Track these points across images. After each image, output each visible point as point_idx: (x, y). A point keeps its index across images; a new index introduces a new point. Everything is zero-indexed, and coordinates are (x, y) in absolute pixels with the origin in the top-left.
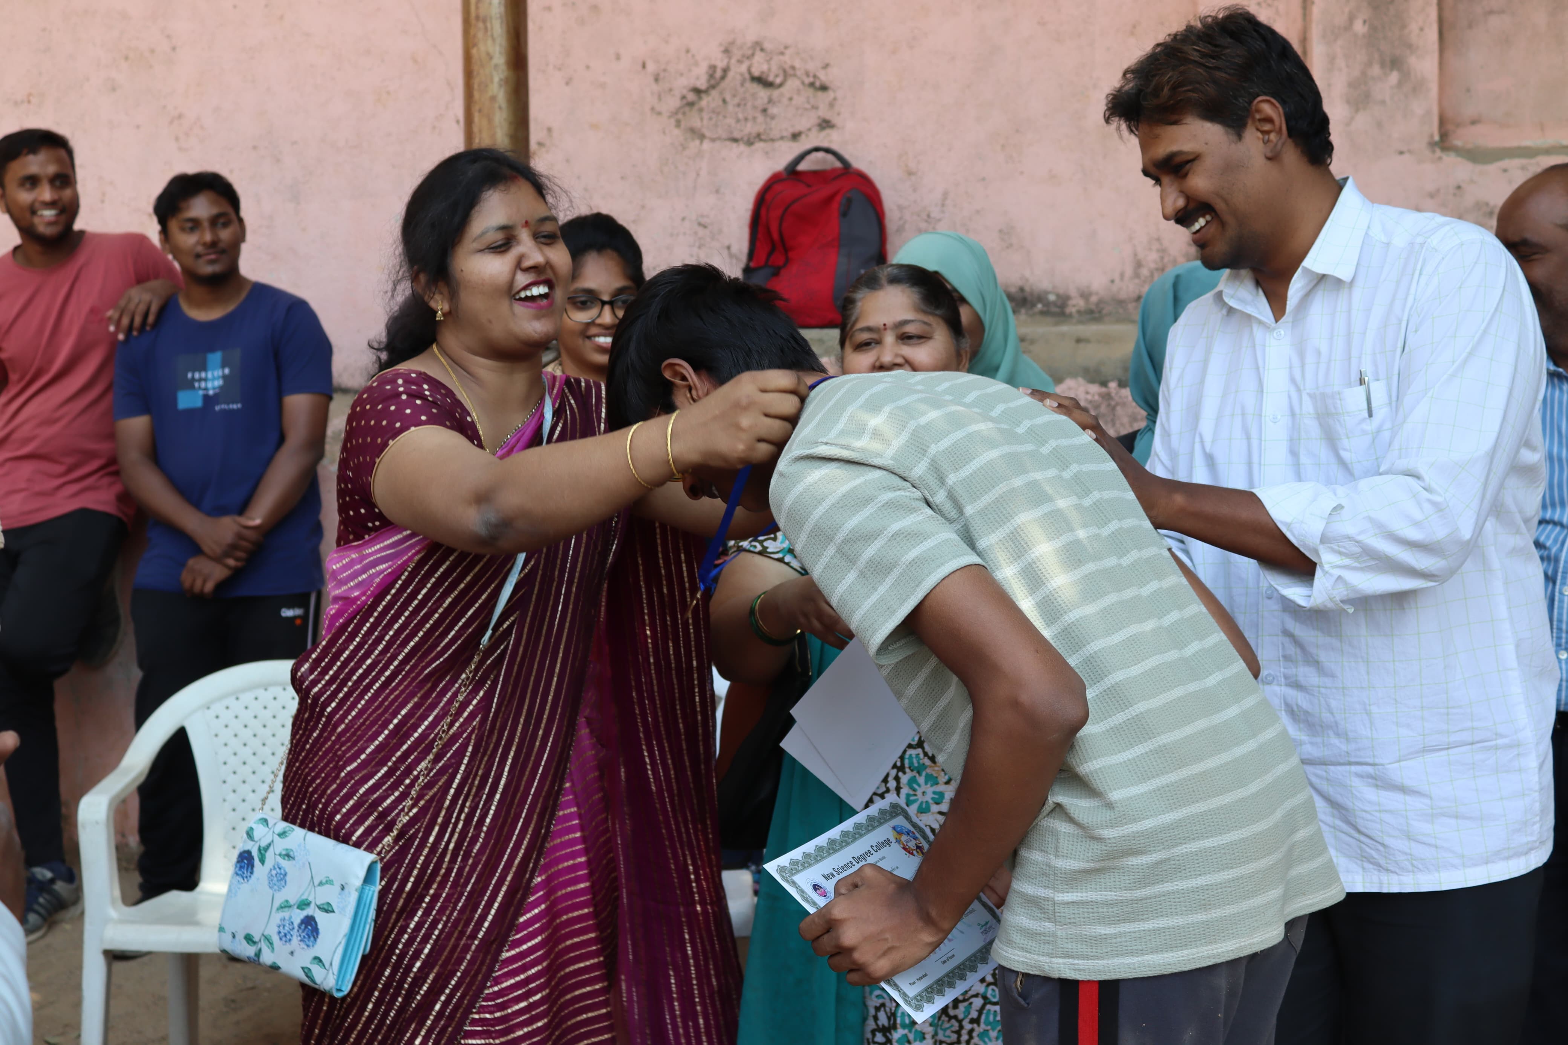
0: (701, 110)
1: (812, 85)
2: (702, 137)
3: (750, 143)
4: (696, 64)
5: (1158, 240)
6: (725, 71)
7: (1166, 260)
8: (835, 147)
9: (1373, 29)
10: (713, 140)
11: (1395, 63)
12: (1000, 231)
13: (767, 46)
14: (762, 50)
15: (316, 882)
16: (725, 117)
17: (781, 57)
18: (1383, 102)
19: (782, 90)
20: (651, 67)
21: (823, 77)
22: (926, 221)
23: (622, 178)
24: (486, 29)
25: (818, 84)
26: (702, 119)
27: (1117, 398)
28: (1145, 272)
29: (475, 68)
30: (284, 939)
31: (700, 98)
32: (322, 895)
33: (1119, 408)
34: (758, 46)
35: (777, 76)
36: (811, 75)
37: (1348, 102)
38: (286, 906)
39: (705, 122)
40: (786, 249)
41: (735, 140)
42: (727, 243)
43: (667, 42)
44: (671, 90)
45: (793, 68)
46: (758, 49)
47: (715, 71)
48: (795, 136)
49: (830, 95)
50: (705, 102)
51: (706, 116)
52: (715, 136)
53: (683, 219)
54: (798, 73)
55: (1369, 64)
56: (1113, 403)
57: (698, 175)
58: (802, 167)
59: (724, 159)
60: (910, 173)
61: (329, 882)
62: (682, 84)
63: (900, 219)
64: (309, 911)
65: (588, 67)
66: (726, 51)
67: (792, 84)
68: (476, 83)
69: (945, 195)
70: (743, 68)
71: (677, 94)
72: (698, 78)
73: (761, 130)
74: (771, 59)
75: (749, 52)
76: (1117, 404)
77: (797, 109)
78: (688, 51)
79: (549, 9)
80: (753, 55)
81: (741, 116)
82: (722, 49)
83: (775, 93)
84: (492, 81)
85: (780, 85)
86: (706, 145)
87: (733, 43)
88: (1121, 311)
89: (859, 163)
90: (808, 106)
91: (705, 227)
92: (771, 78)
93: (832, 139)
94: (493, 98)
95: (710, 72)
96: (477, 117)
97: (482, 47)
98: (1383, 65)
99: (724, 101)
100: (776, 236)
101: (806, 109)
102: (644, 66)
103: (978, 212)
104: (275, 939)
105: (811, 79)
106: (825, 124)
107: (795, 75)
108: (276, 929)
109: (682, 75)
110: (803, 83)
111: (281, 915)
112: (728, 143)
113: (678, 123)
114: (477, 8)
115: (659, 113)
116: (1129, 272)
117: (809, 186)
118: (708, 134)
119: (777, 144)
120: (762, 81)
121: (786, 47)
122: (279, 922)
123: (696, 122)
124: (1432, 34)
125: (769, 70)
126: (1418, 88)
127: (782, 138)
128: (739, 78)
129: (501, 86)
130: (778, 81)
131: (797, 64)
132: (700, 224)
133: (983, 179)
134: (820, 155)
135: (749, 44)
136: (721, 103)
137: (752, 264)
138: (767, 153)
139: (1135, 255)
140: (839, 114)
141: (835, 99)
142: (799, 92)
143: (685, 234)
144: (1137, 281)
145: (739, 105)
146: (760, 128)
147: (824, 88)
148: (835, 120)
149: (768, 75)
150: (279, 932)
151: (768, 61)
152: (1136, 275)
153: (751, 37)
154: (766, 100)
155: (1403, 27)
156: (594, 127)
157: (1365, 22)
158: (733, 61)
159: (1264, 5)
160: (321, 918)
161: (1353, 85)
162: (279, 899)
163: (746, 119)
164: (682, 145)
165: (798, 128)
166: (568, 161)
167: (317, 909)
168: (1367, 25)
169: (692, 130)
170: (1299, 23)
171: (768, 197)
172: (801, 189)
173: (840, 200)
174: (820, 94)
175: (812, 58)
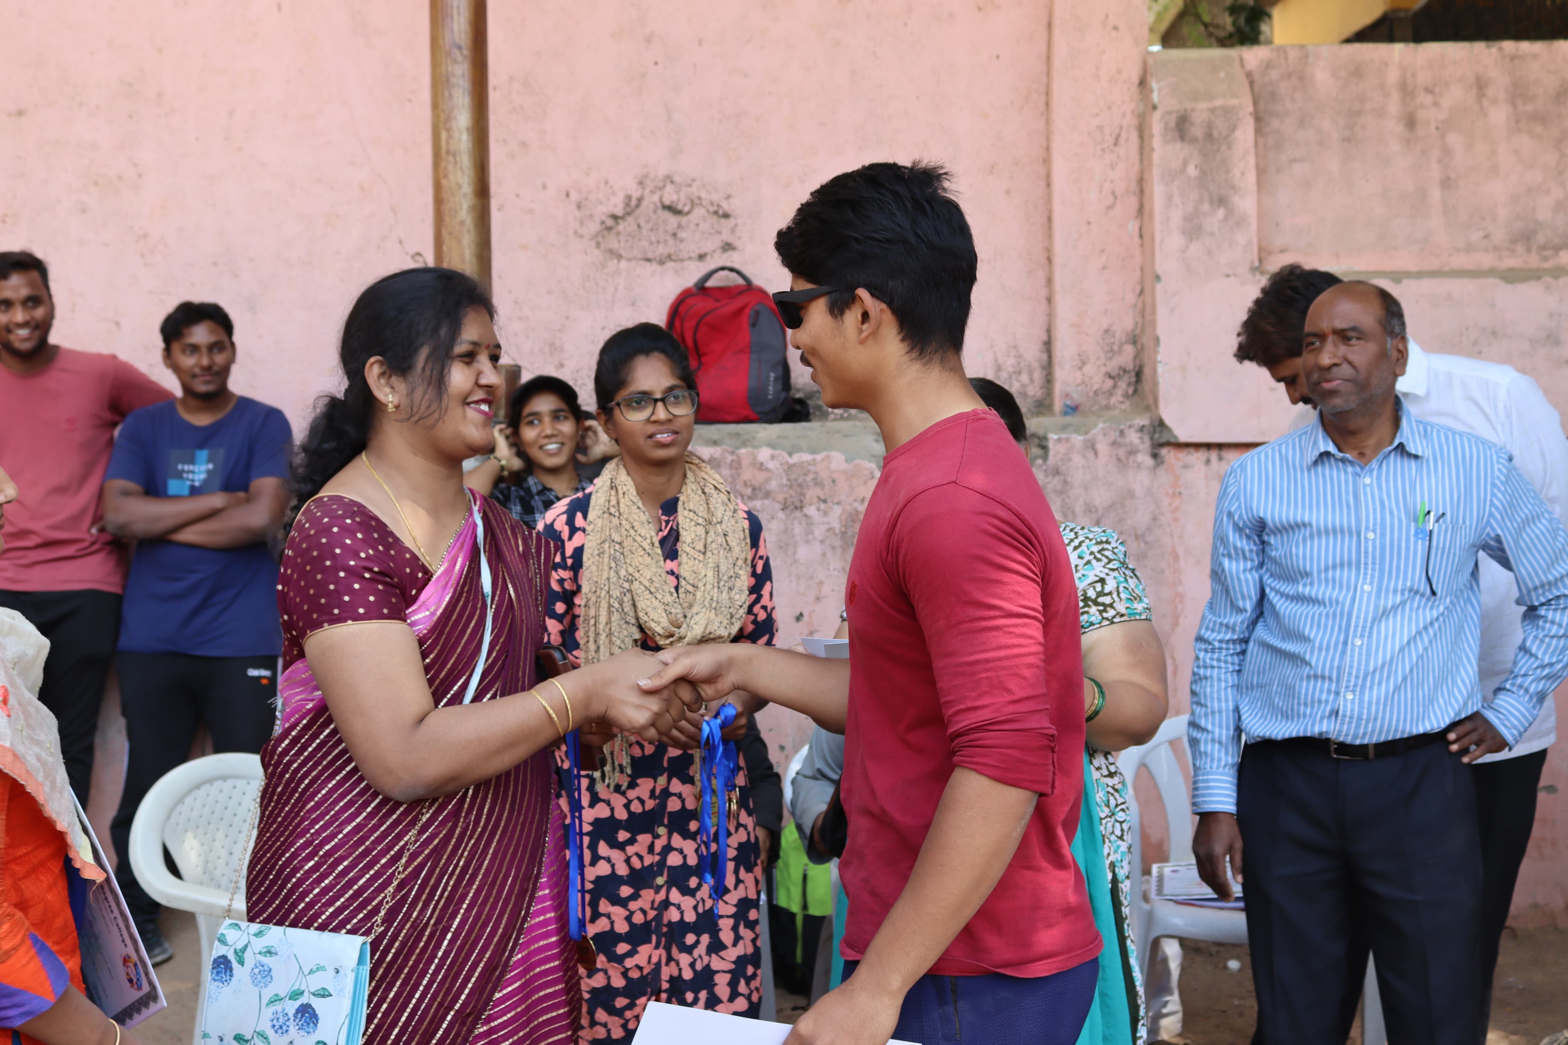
0: (618, 234)
1: (716, 213)
2: (620, 257)
3: (662, 263)
4: (614, 194)
5: (1015, 347)
6: (640, 200)
8: (737, 266)
9: (1203, 173)
10: (629, 260)
11: (1222, 201)
13: (676, 178)
14: (672, 182)
15: (306, 972)
16: (640, 240)
17: (689, 189)
18: (1212, 233)
19: (690, 217)
20: (574, 196)
21: (726, 206)
23: (549, 292)
24: (456, 162)
25: (721, 212)
26: (619, 241)
28: (1004, 374)
30: (280, 1031)
31: (617, 223)
32: (315, 983)
34: (669, 179)
35: (685, 205)
36: (715, 204)
37: (1184, 233)
38: (276, 1000)
39: (622, 244)
40: (699, 355)
41: (649, 260)
43: (588, 174)
44: (591, 216)
45: (700, 198)
46: (668, 181)
47: (630, 200)
48: (701, 257)
49: (732, 222)
50: (622, 226)
51: (622, 239)
52: (631, 256)
54: (704, 203)
55: (1201, 201)
57: (616, 290)
58: (710, 284)
59: (639, 276)
61: (320, 968)
62: (602, 211)
64: (304, 1000)
65: (518, 196)
66: (641, 183)
67: (699, 212)
70: (656, 198)
71: (598, 219)
72: (615, 206)
73: (672, 251)
74: (680, 190)
75: (661, 184)
77: (703, 233)
78: (606, 183)
80: (664, 186)
81: (653, 239)
82: (637, 181)
83: (684, 220)
84: (461, 208)
85: (688, 213)
86: (623, 264)
87: (646, 176)
90: (712, 231)
92: (680, 207)
93: (734, 260)
94: (462, 223)
95: (626, 201)
97: (452, 177)
98: (1211, 202)
99: (639, 226)
101: (711, 234)
102: (568, 195)
104: (270, 1033)
105: (715, 208)
106: (728, 247)
107: (701, 204)
108: (270, 1024)
109: (601, 203)
110: (708, 211)
111: (272, 1009)
112: (642, 263)
113: (598, 245)
114: (448, 143)
115: (581, 236)
117: (719, 300)
118: (624, 254)
119: (686, 264)
120: (672, 209)
121: (693, 180)
122: (271, 1016)
123: (614, 244)
124: (1252, 178)
125: (679, 199)
126: (1240, 222)
127: (690, 259)
128: (651, 206)
129: (468, 212)
130: (686, 209)
131: (703, 195)
134: (726, 273)
135: (661, 177)
136: (636, 228)
138: (677, 271)
139: (996, 360)
140: (739, 238)
141: (736, 225)
142: (704, 219)
145: (652, 230)
147: (726, 216)
148: (736, 243)
149: (677, 204)
150: (274, 1026)
151: (678, 192)
153: (662, 171)
154: (675, 226)
155: (1228, 171)
156: (524, 247)
157: (1196, 167)
158: (647, 192)
159: (1107, 151)
160: (318, 1004)
161: (1187, 219)
162: (268, 994)
163: (658, 242)
164: (601, 264)
165: (703, 250)
167: (312, 996)
168: (1198, 171)
169: (611, 251)
170: (1136, 168)
171: (682, 309)
172: (709, 304)
173: (749, 312)
174: (723, 220)
175: (716, 190)
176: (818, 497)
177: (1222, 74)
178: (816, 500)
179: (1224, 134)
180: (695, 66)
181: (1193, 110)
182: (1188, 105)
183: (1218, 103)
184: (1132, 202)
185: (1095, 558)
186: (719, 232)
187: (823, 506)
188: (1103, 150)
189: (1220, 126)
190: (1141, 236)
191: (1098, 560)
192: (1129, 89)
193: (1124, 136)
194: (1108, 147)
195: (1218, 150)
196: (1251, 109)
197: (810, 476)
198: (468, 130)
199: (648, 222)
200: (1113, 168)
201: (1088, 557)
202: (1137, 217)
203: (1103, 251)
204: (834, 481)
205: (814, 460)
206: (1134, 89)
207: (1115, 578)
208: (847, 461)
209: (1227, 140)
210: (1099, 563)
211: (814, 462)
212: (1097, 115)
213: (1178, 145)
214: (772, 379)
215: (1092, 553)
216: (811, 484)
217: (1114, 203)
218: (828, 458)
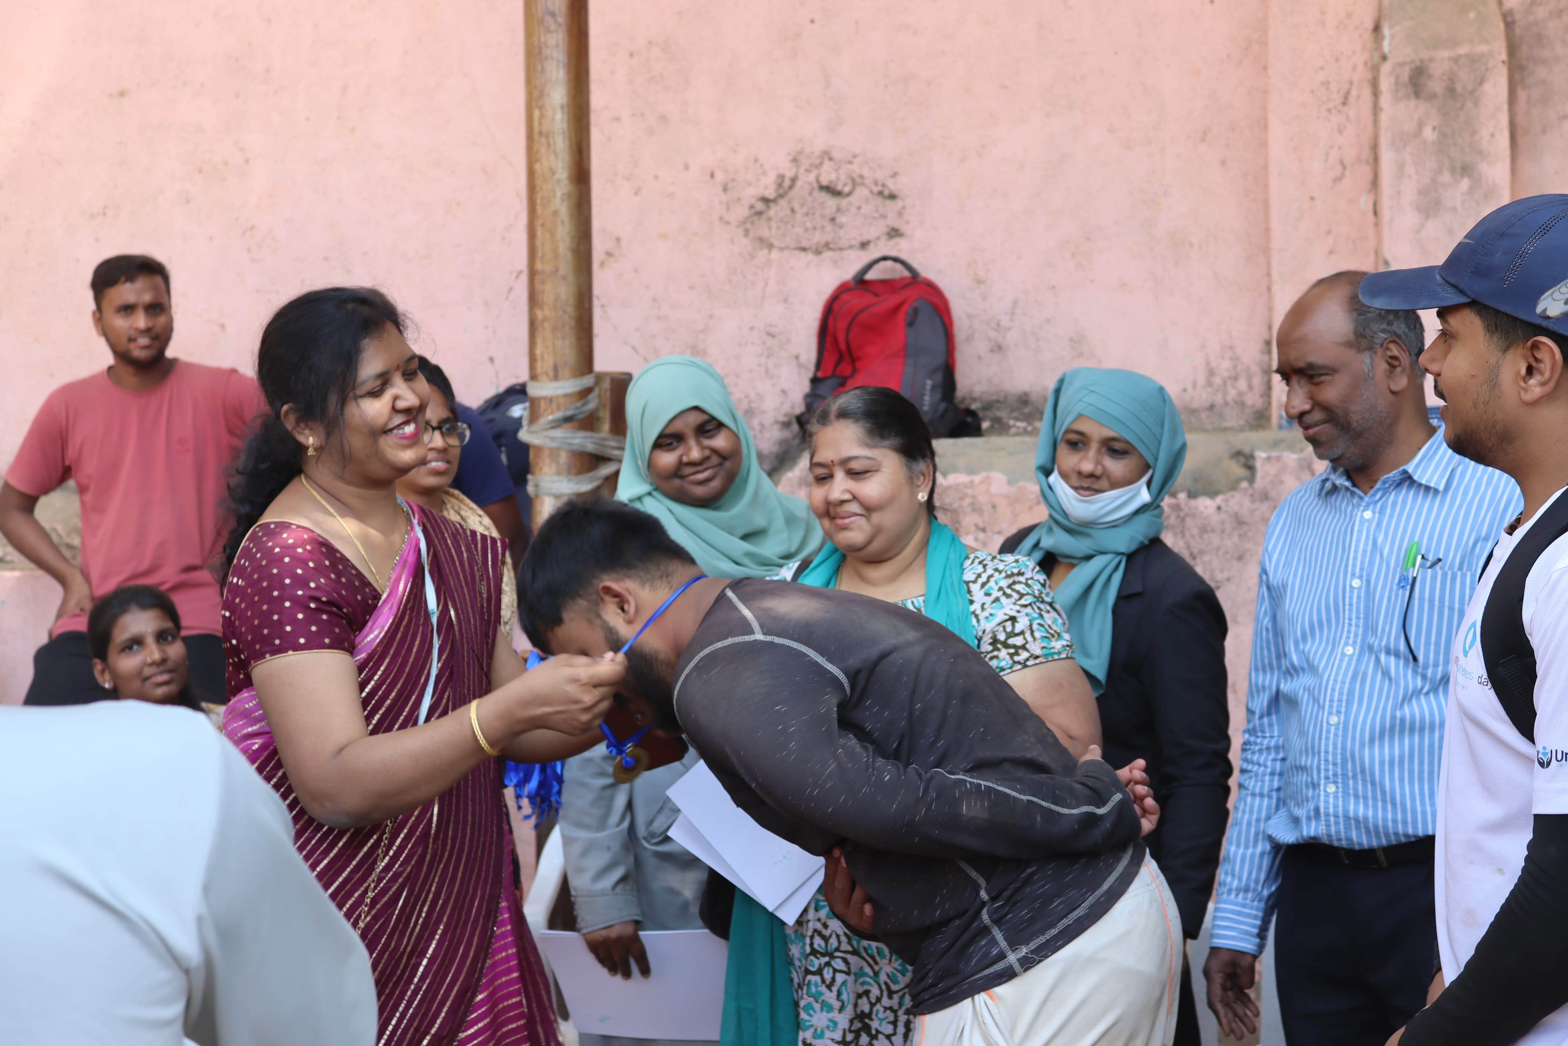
0: (769, 219)
1: (880, 193)
2: (770, 246)
3: (818, 252)
4: (764, 173)
5: (1231, 348)
6: (794, 180)
7: (1239, 368)
8: (903, 256)
9: (1443, 135)
10: (781, 249)
11: (1466, 170)
12: (1071, 340)
13: (836, 154)
14: (830, 159)
16: (793, 226)
17: (849, 166)
18: (1454, 209)
19: (850, 198)
20: (720, 177)
21: (891, 185)
22: (996, 330)
23: (691, 288)
24: (549, 145)
25: (886, 193)
26: (770, 228)
27: (1186, 510)
28: (1217, 380)
29: (539, 183)
31: (768, 208)
33: (1188, 520)
34: (827, 155)
35: (845, 185)
36: (880, 183)
37: (1418, 209)
39: (774, 231)
40: (853, 359)
41: (804, 249)
42: (795, 353)
43: (735, 152)
44: (739, 199)
45: (862, 177)
46: (826, 158)
47: (783, 181)
48: (864, 245)
49: (899, 203)
50: (773, 211)
51: (774, 225)
52: (783, 245)
53: (752, 328)
54: (867, 182)
55: (1440, 170)
56: (1182, 514)
57: (766, 284)
58: (870, 276)
59: (792, 268)
60: (979, 282)
62: (750, 193)
63: (970, 327)
65: (656, 177)
66: (795, 160)
67: (861, 193)
68: (539, 197)
69: (1015, 303)
70: (812, 177)
71: (746, 203)
72: (766, 188)
74: (839, 168)
75: (818, 161)
76: (1187, 515)
77: (866, 217)
78: (756, 161)
79: (618, 119)
80: (821, 164)
81: (809, 225)
82: (790, 158)
83: (844, 202)
84: (554, 197)
85: (849, 194)
86: (775, 254)
87: (801, 152)
88: (1193, 420)
89: (927, 272)
90: (876, 215)
91: (772, 336)
92: (839, 187)
93: (901, 248)
94: (555, 213)
95: (779, 181)
96: (539, 231)
97: (545, 163)
98: (1453, 171)
99: (793, 211)
100: (843, 346)
101: (874, 218)
102: (712, 176)
103: (1048, 320)
105: (879, 188)
106: (894, 233)
107: (863, 184)
109: (750, 184)
110: (872, 192)
112: (796, 252)
113: (746, 233)
114: (540, 124)
115: (728, 223)
116: (1201, 380)
117: (877, 295)
118: (776, 243)
119: (846, 253)
120: (830, 190)
121: (855, 156)
123: (764, 232)
124: (1504, 140)
125: (838, 178)
126: (1489, 196)
127: (851, 247)
128: (807, 187)
129: (563, 201)
130: (847, 189)
131: (866, 173)
132: (769, 334)
133: (1054, 287)
134: (889, 263)
135: (817, 154)
136: (789, 212)
137: (819, 375)
138: (835, 262)
139: (1208, 363)
140: (908, 223)
141: (904, 208)
143: (753, 344)
144: (1209, 390)
145: (807, 214)
146: (829, 238)
147: (892, 197)
148: (904, 229)
149: (836, 184)
151: (837, 170)
152: (1209, 384)
153: (819, 147)
154: (834, 209)
155: (1474, 133)
156: (663, 236)
157: (1434, 128)
158: (802, 170)
159: (1333, 111)
161: (1422, 192)
163: (814, 228)
164: (750, 254)
165: (866, 237)
166: (636, 271)
168: (1436, 132)
169: (761, 240)
170: (1370, 130)
171: (836, 306)
172: (869, 299)
173: (907, 309)
174: (889, 202)
175: (880, 167)
176: (976, 526)
177: (1472, 15)
178: (973, 529)
179: (1470, 88)
180: (857, 23)
181: (1431, 60)
182: (1425, 55)
183: (1463, 50)
184: (1365, 172)
185: (1005, 594)
186: (884, 216)
187: (981, 536)
188: (1329, 110)
189: (1465, 78)
190: (1375, 213)
191: (1008, 596)
192: (1360, 36)
193: (1354, 93)
194: (1335, 107)
195: (1462, 108)
196: (1504, 56)
197: (968, 501)
198: (562, 107)
199: (802, 205)
200: (1340, 131)
201: (996, 594)
202: (1370, 191)
203: (1329, 232)
204: (994, 507)
205: (972, 482)
206: (1368, 35)
207: (1027, 615)
208: (1009, 483)
209: (1474, 94)
210: (1009, 600)
211: (971, 485)
212: (1322, 68)
213: (1413, 103)
214: (928, 387)
215: (1001, 589)
216: (968, 510)
217: (1343, 175)
218: (987, 480)
